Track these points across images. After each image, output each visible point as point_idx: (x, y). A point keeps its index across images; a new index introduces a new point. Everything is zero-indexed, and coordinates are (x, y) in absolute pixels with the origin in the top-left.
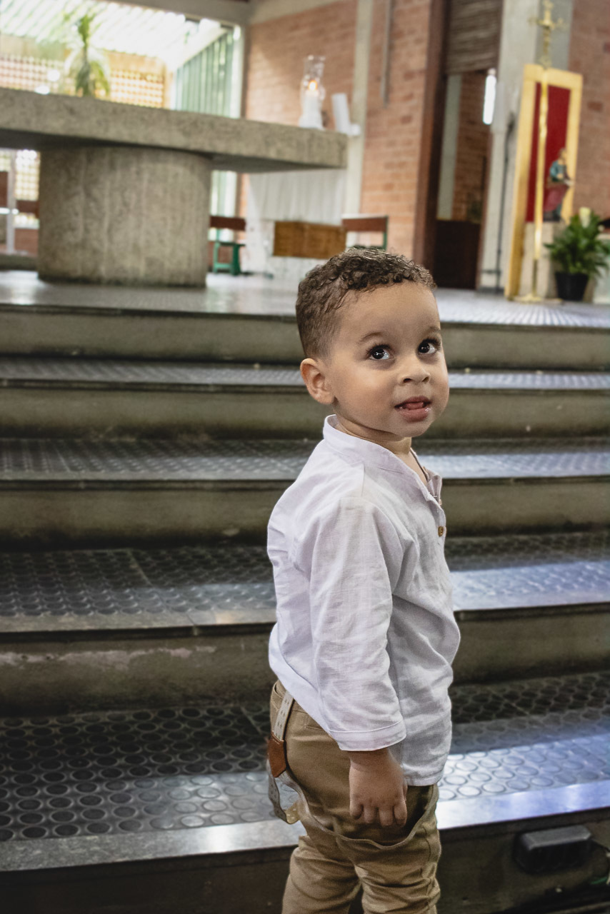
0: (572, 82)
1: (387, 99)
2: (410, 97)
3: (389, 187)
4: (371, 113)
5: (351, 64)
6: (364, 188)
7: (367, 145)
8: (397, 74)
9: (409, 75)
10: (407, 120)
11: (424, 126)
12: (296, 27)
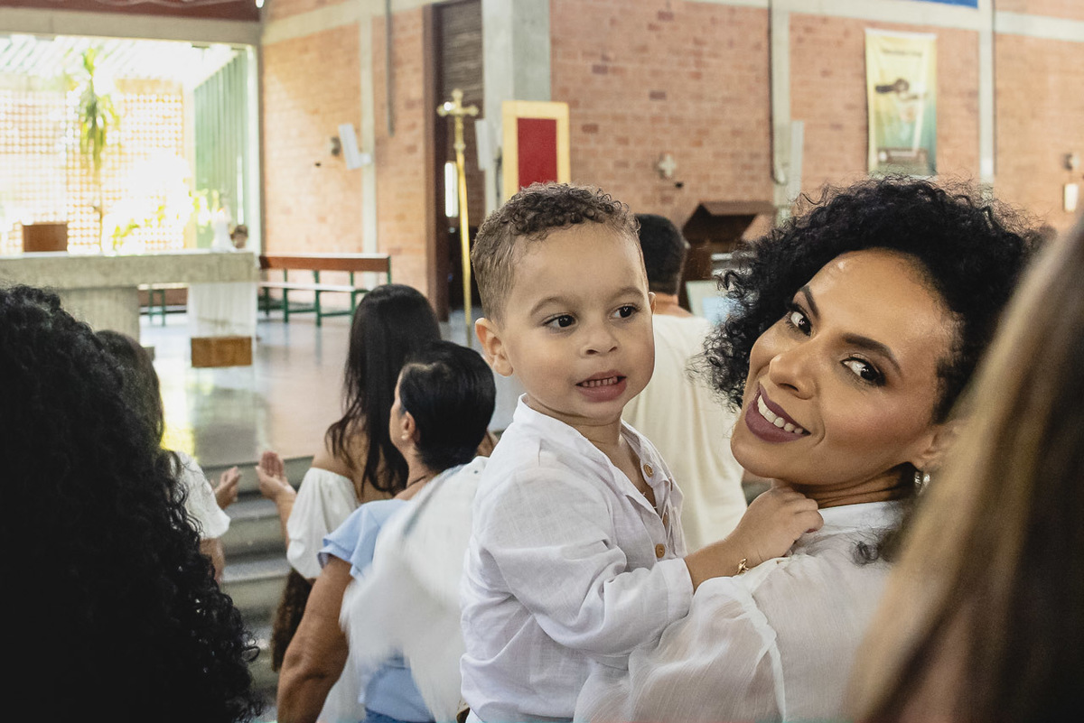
0: (557, 112)
1: (392, 129)
2: (413, 126)
3: (401, 217)
4: (379, 142)
5: (357, 90)
6: (378, 219)
7: (378, 173)
8: (400, 104)
9: (410, 105)
10: (412, 149)
11: (427, 158)
12: (305, 50)
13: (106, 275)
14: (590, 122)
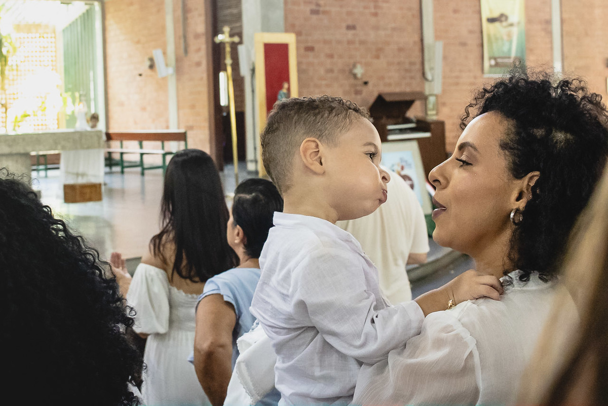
0: (289, 39)
1: (186, 51)
2: (199, 50)
3: (192, 107)
4: (178, 60)
7: (178, 80)
8: (191, 37)
9: (197, 36)
10: (198, 64)
11: (208, 69)
13: (10, 146)
14: (310, 44)
